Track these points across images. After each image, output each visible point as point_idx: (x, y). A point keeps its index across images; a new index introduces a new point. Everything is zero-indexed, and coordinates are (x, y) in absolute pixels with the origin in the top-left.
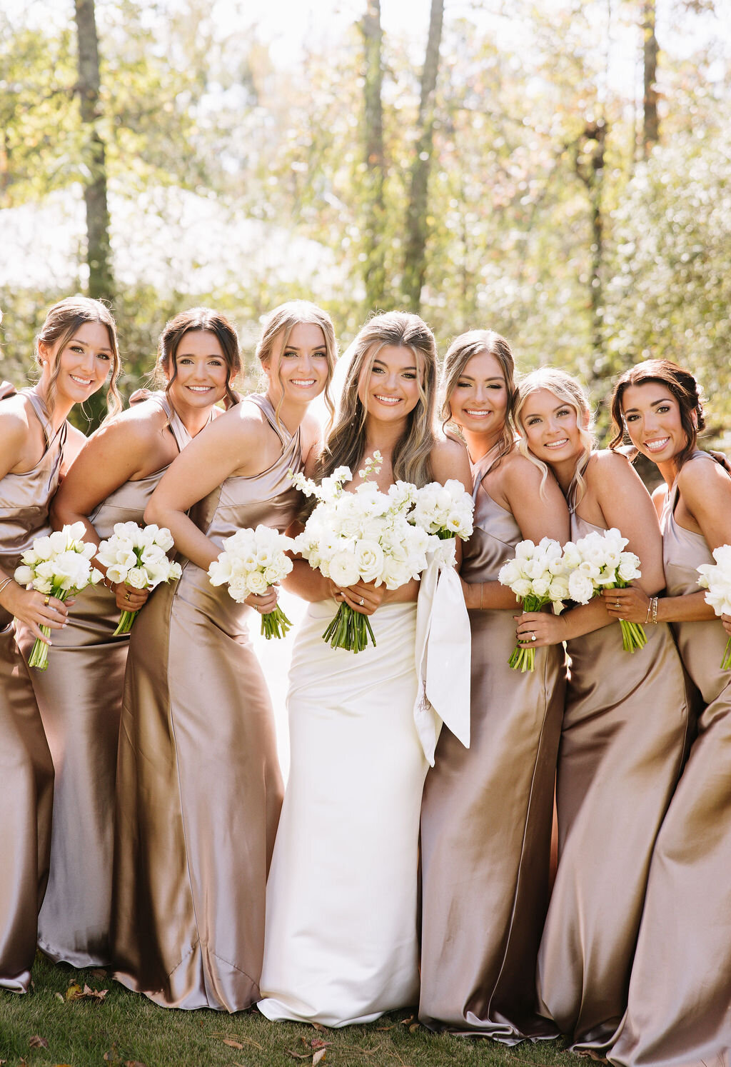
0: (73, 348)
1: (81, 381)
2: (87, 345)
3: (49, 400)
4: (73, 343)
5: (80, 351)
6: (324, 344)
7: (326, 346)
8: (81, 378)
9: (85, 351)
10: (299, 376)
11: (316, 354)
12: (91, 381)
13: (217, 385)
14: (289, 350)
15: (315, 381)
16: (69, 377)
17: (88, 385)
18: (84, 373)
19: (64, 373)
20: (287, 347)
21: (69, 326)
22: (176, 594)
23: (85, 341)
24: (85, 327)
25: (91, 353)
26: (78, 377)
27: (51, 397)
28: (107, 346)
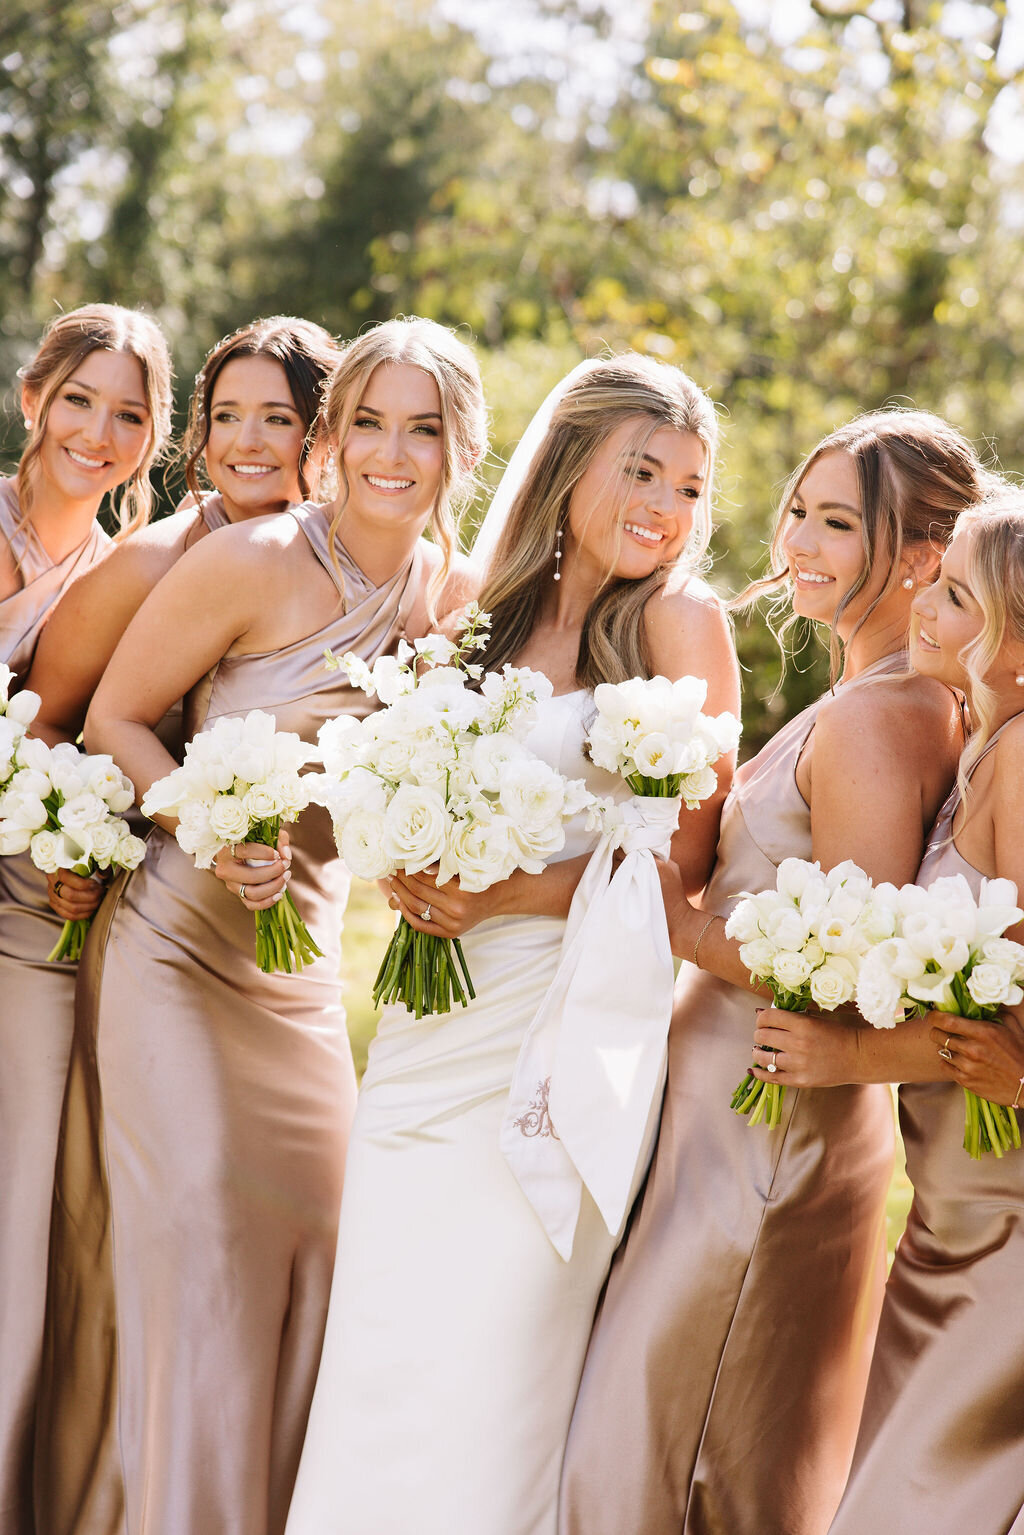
0: (70, 398)
1: (84, 460)
2: (95, 391)
3: (24, 492)
4: (70, 388)
5: (85, 404)
6: (435, 410)
7: (440, 417)
8: (83, 455)
9: (93, 404)
10: (379, 469)
11: (419, 429)
12: (107, 464)
13: (283, 465)
14: (363, 414)
15: (414, 483)
16: (63, 452)
17: (97, 468)
18: (87, 445)
19: (52, 444)
20: (360, 408)
21: (66, 357)
22: (122, 896)
23: (92, 386)
24: (96, 359)
25: (101, 407)
26: (78, 453)
27: (28, 486)
28: (136, 396)
